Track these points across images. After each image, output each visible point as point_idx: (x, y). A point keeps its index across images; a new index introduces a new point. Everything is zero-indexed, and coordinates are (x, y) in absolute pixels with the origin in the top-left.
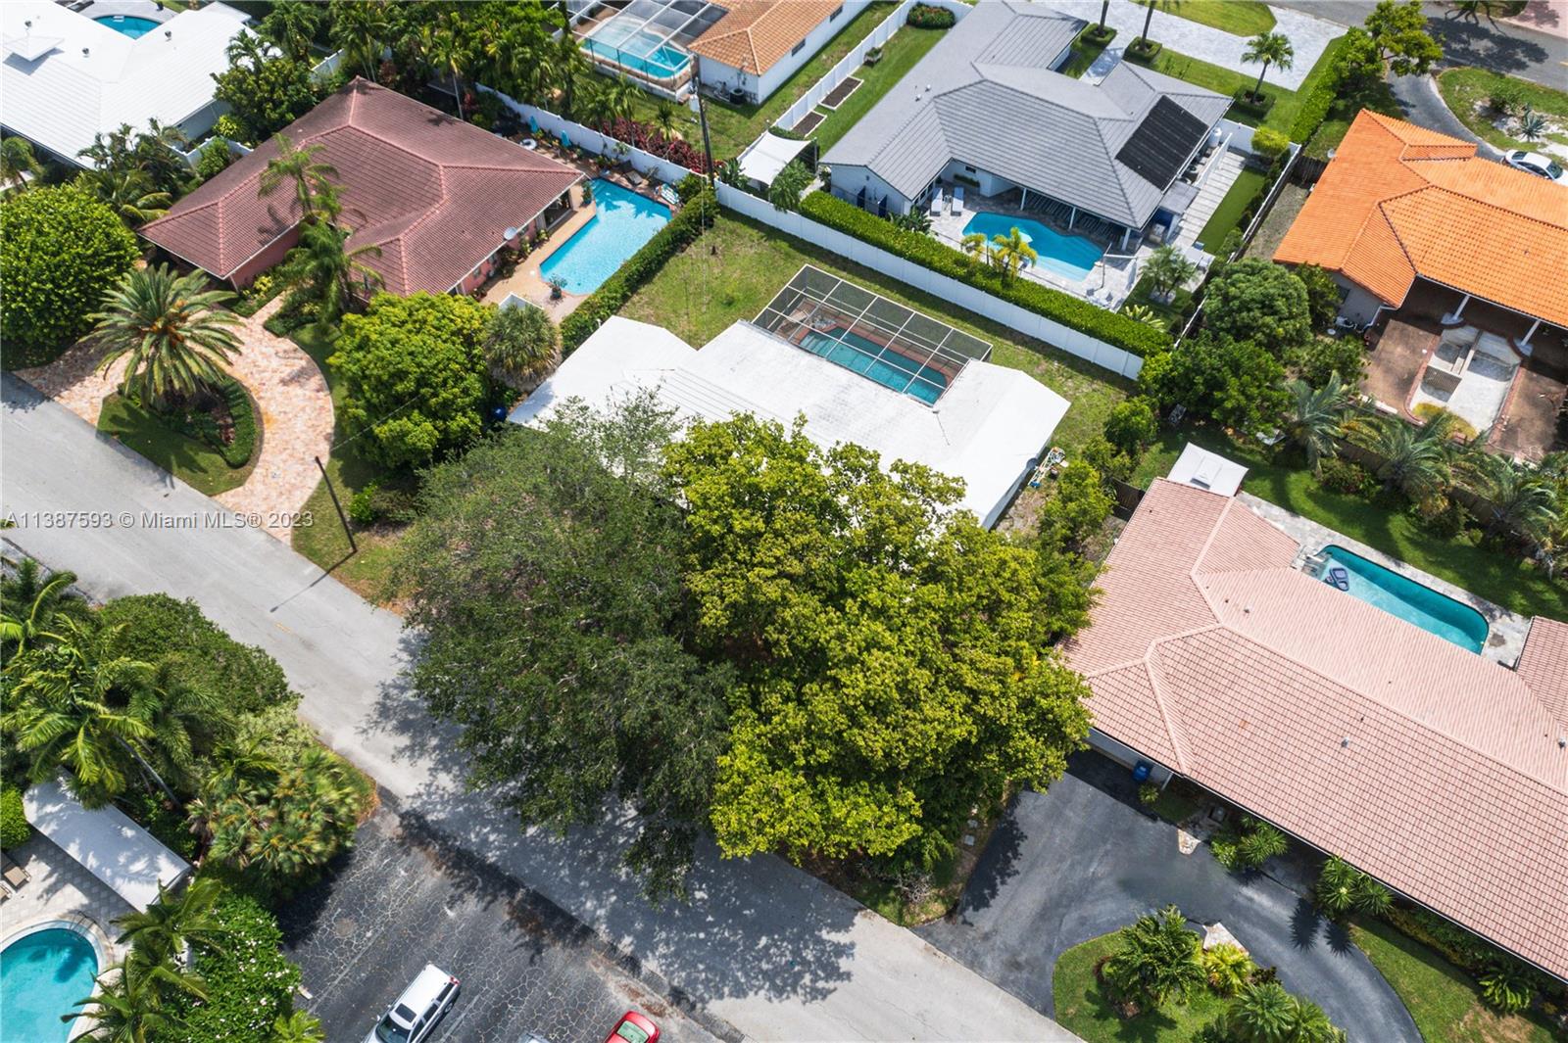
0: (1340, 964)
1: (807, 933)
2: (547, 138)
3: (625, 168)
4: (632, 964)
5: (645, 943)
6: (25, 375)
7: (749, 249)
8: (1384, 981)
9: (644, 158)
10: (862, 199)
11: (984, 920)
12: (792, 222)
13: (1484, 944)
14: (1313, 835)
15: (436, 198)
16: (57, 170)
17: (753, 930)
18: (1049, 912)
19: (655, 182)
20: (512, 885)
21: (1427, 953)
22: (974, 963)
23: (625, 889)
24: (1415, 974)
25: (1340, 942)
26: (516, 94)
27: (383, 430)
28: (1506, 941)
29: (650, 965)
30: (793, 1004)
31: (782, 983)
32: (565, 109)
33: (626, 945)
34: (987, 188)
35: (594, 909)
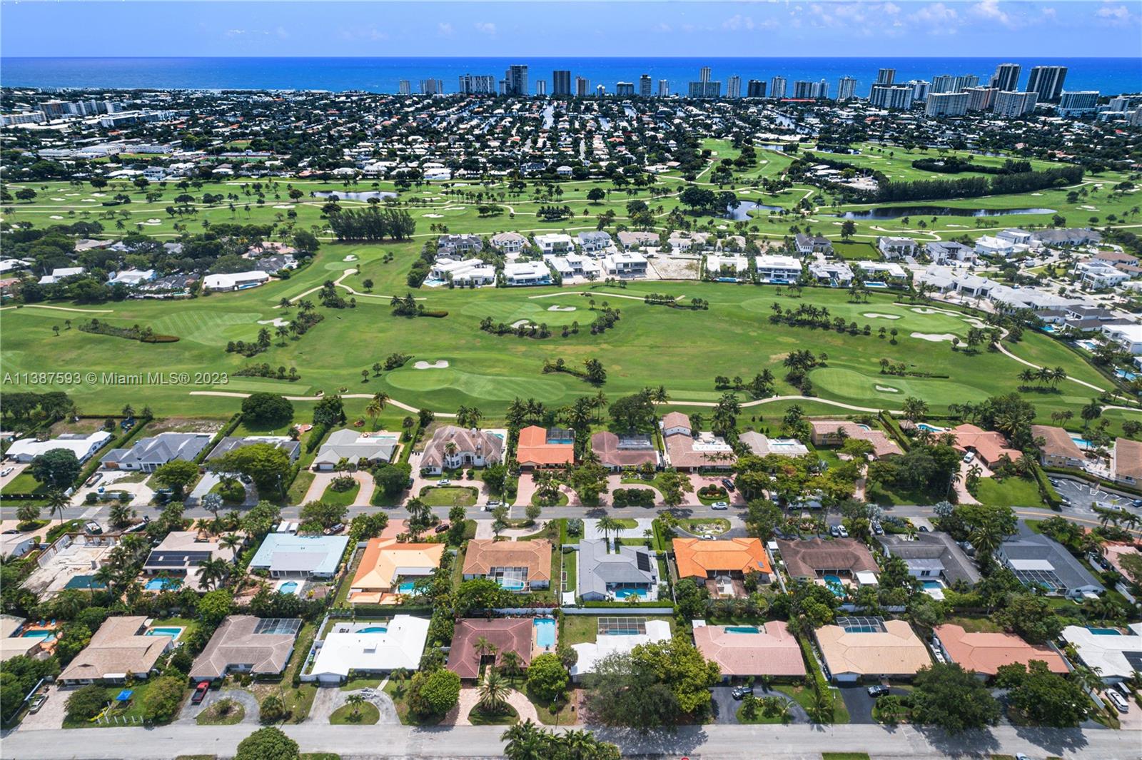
0: (773, 693)
1: (696, 734)
2: (512, 615)
3: (535, 614)
4: (674, 754)
5: (674, 750)
6: (442, 723)
7: (577, 621)
8: (781, 692)
9: (539, 610)
10: (593, 599)
11: (720, 716)
12: (583, 611)
13: (789, 676)
14: (758, 673)
15: (512, 637)
16: (411, 672)
17: (688, 738)
18: (729, 710)
19: (544, 614)
20: (644, 755)
21: (784, 684)
22: (724, 723)
23: (663, 744)
24: (784, 688)
25: (771, 690)
26: (500, 607)
27: (553, 687)
28: (791, 674)
29: (677, 753)
30: (704, 745)
31: (699, 743)
32: (510, 606)
33: (671, 752)
34: (614, 586)
35: (661, 750)
